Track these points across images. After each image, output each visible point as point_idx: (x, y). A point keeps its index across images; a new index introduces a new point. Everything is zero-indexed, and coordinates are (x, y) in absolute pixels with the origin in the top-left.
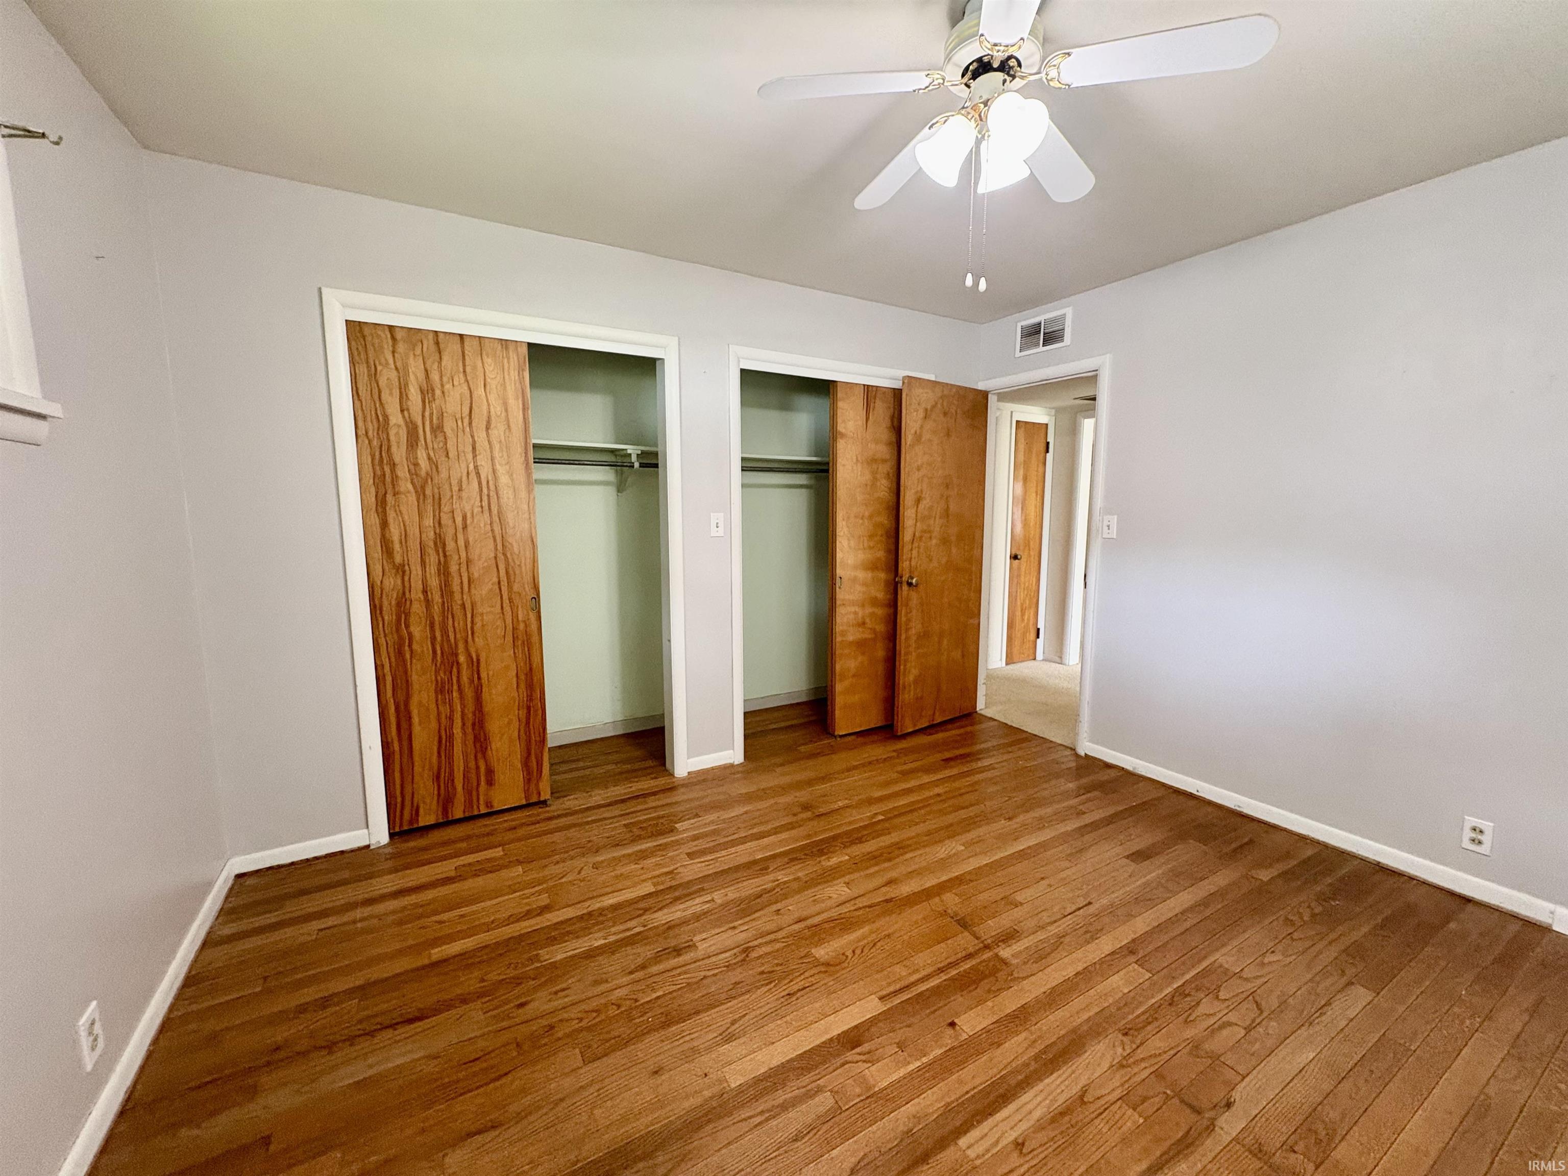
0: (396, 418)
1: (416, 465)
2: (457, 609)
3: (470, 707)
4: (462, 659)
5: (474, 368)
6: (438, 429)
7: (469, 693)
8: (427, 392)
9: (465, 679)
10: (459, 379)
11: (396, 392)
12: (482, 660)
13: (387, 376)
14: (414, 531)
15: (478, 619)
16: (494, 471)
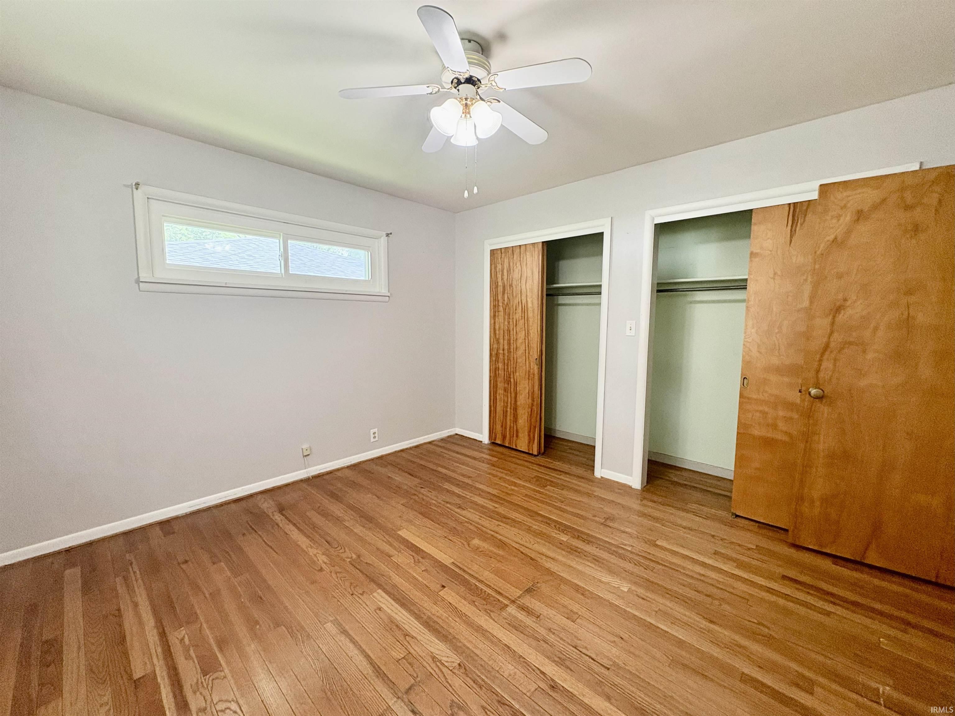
0: (500, 284)
1: (504, 300)
2: (512, 359)
3: (513, 402)
4: (512, 380)
5: (523, 258)
6: (511, 286)
7: (513, 395)
8: (509, 271)
9: (512, 390)
10: (518, 264)
11: (501, 273)
12: (518, 382)
13: (499, 267)
14: (502, 325)
15: (517, 364)
16: (527, 301)
